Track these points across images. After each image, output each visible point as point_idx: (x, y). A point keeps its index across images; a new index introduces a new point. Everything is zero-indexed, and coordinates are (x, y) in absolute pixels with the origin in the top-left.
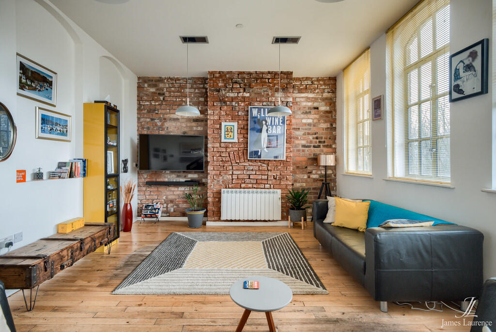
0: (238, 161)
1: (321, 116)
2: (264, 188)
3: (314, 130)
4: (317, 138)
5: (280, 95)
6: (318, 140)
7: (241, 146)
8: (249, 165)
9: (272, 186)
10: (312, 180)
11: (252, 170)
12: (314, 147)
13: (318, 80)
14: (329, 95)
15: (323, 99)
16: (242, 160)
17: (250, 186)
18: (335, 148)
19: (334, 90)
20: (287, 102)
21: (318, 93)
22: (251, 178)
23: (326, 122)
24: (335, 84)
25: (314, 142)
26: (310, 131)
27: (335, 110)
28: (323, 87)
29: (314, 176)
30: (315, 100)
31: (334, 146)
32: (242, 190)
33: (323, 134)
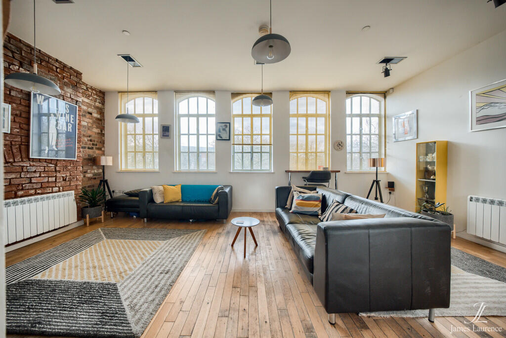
0: (11, 160)
1: (94, 122)
2: (52, 192)
3: (89, 133)
4: (91, 141)
5: (69, 91)
6: (91, 143)
7: (16, 140)
8: (30, 166)
9: (61, 188)
10: (87, 179)
11: (35, 172)
12: (89, 148)
13: (92, 88)
14: (100, 105)
15: (96, 108)
16: (18, 159)
17: (33, 192)
18: (104, 151)
19: (103, 103)
20: (77, 101)
21: (91, 100)
22: (33, 181)
23: (97, 128)
24: (104, 98)
25: (88, 144)
26: (85, 133)
27: (104, 120)
28: (96, 97)
29: (89, 175)
30: (89, 105)
31: (103, 149)
32: (19, 200)
33: (95, 138)
